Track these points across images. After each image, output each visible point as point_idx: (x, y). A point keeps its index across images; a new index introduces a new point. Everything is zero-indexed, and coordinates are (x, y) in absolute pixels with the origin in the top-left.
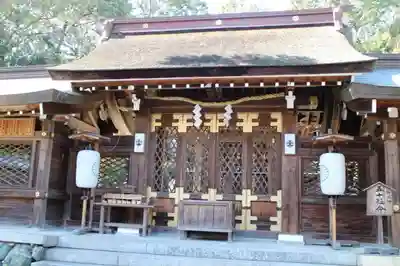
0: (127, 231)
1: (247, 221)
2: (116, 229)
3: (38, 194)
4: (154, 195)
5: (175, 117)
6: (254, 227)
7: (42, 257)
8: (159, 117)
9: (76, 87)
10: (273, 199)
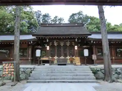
3: (29, 58)
4: (51, 58)
6: (70, 63)
8: (51, 43)
9: (37, 38)
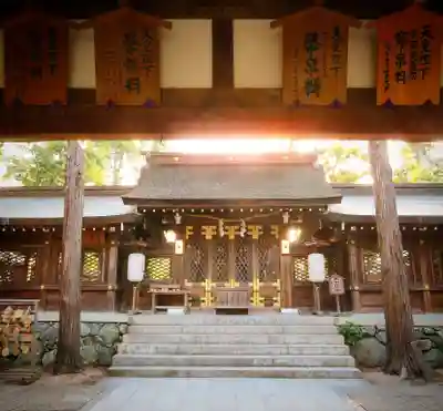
0: (174, 311)
1: (257, 300)
2: (166, 310)
3: (110, 287)
5: (204, 227)
6: (262, 305)
7: (127, 332)
9: (140, 210)
10: (275, 284)
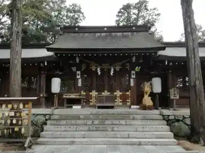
1: (118, 101)
2: (72, 107)
3: (41, 95)
4: (84, 93)
6: (121, 104)
7: (50, 119)
8: (85, 65)
9: (56, 54)
10: (127, 93)
